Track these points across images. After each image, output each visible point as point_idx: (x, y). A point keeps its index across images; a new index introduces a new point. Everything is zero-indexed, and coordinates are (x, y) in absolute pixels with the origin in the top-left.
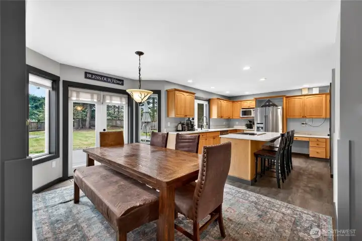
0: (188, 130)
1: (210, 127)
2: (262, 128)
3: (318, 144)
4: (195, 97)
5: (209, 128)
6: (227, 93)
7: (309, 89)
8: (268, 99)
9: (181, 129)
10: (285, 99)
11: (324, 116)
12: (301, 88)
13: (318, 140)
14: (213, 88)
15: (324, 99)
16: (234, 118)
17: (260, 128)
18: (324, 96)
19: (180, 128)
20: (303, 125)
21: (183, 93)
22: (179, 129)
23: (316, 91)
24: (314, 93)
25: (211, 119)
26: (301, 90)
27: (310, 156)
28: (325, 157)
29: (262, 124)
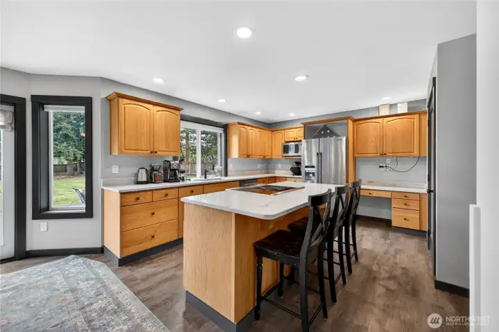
0: (165, 181)
1: (229, 173)
2: (313, 174)
3: (405, 204)
4: (181, 115)
5: (226, 175)
6: (258, 115)
7: (391, 106)
8: (323, 124)
9: (144, 179)
10: (350, 123)
11: (416, 153)
12: (377, 105)
13: (406, 196)
14: (222, 101)
15: (416, 122)
16: (273, 157)
17: (311, 175)
18: (416, 116)
19: (143, 176)
20: (382, 169)
21: (146, 105)
22: (140, 180)
23: (402, 109)
24: (399, 112)
25: (229, 161)
26: (378, 108)
27: (393, 224)
28: (418, 228)
29: (313, 167)
